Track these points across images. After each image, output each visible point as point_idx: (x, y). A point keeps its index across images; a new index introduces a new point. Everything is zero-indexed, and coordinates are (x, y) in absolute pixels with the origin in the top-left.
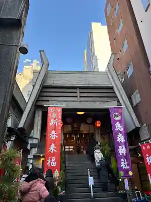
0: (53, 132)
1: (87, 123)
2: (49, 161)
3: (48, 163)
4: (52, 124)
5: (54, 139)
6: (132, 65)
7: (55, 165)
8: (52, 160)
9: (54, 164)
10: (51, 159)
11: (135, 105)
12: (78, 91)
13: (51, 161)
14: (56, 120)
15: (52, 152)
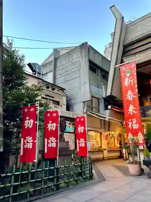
0: (130, 92)
2: (130, 123)
3: (130, 126)
4: (126, 84)
5: (132, 99)
9: (136, 127)
10: (132, 121)
13: (132, 124)
14: (131, 78)
15: (131, 114)
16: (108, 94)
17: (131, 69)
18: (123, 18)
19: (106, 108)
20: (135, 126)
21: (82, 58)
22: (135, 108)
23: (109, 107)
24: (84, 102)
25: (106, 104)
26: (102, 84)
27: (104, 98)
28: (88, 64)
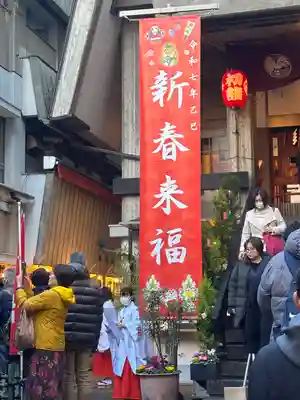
0: (168, 131)
2: (158, 243)
3: (156, 251)
4: (158, 96)
5: (174, 157)
7: (182, 260)
8: (170, 241)
9: (177, 256)
10: (165, 238)
13: (166, 246)
14: (179, 74)
15: (167, 211)
17: (181, 42)
19: (33, 164)
20: (176, 253)
22: (181, 192)
23: (50, 162)
25: (34, 144)
26: (23, 52)
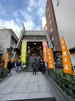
1: (37, 47)
6: (52, 28)
11: (52, 41)
12: (35, 37)
16: (17, 48)
18: (25, 28)
21: (9, 33)
24: (7, 49)
26: (15, 44)
27: (15, 49)
28: (11, 36)
